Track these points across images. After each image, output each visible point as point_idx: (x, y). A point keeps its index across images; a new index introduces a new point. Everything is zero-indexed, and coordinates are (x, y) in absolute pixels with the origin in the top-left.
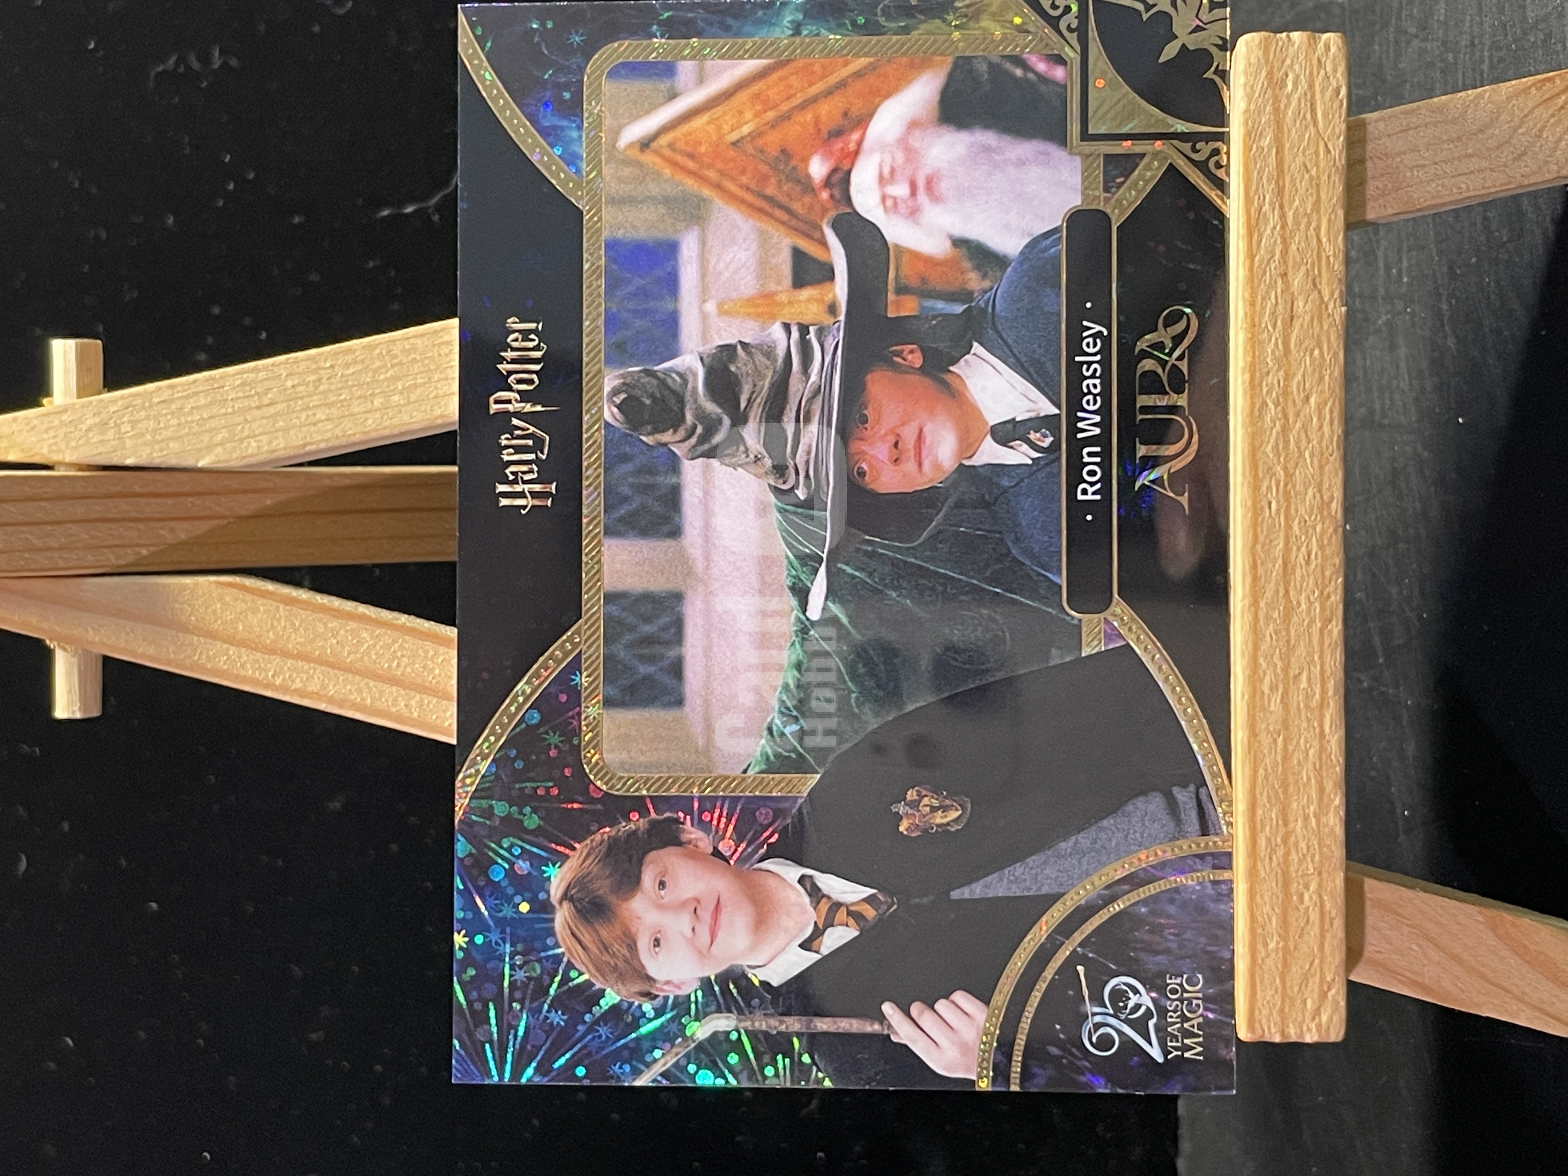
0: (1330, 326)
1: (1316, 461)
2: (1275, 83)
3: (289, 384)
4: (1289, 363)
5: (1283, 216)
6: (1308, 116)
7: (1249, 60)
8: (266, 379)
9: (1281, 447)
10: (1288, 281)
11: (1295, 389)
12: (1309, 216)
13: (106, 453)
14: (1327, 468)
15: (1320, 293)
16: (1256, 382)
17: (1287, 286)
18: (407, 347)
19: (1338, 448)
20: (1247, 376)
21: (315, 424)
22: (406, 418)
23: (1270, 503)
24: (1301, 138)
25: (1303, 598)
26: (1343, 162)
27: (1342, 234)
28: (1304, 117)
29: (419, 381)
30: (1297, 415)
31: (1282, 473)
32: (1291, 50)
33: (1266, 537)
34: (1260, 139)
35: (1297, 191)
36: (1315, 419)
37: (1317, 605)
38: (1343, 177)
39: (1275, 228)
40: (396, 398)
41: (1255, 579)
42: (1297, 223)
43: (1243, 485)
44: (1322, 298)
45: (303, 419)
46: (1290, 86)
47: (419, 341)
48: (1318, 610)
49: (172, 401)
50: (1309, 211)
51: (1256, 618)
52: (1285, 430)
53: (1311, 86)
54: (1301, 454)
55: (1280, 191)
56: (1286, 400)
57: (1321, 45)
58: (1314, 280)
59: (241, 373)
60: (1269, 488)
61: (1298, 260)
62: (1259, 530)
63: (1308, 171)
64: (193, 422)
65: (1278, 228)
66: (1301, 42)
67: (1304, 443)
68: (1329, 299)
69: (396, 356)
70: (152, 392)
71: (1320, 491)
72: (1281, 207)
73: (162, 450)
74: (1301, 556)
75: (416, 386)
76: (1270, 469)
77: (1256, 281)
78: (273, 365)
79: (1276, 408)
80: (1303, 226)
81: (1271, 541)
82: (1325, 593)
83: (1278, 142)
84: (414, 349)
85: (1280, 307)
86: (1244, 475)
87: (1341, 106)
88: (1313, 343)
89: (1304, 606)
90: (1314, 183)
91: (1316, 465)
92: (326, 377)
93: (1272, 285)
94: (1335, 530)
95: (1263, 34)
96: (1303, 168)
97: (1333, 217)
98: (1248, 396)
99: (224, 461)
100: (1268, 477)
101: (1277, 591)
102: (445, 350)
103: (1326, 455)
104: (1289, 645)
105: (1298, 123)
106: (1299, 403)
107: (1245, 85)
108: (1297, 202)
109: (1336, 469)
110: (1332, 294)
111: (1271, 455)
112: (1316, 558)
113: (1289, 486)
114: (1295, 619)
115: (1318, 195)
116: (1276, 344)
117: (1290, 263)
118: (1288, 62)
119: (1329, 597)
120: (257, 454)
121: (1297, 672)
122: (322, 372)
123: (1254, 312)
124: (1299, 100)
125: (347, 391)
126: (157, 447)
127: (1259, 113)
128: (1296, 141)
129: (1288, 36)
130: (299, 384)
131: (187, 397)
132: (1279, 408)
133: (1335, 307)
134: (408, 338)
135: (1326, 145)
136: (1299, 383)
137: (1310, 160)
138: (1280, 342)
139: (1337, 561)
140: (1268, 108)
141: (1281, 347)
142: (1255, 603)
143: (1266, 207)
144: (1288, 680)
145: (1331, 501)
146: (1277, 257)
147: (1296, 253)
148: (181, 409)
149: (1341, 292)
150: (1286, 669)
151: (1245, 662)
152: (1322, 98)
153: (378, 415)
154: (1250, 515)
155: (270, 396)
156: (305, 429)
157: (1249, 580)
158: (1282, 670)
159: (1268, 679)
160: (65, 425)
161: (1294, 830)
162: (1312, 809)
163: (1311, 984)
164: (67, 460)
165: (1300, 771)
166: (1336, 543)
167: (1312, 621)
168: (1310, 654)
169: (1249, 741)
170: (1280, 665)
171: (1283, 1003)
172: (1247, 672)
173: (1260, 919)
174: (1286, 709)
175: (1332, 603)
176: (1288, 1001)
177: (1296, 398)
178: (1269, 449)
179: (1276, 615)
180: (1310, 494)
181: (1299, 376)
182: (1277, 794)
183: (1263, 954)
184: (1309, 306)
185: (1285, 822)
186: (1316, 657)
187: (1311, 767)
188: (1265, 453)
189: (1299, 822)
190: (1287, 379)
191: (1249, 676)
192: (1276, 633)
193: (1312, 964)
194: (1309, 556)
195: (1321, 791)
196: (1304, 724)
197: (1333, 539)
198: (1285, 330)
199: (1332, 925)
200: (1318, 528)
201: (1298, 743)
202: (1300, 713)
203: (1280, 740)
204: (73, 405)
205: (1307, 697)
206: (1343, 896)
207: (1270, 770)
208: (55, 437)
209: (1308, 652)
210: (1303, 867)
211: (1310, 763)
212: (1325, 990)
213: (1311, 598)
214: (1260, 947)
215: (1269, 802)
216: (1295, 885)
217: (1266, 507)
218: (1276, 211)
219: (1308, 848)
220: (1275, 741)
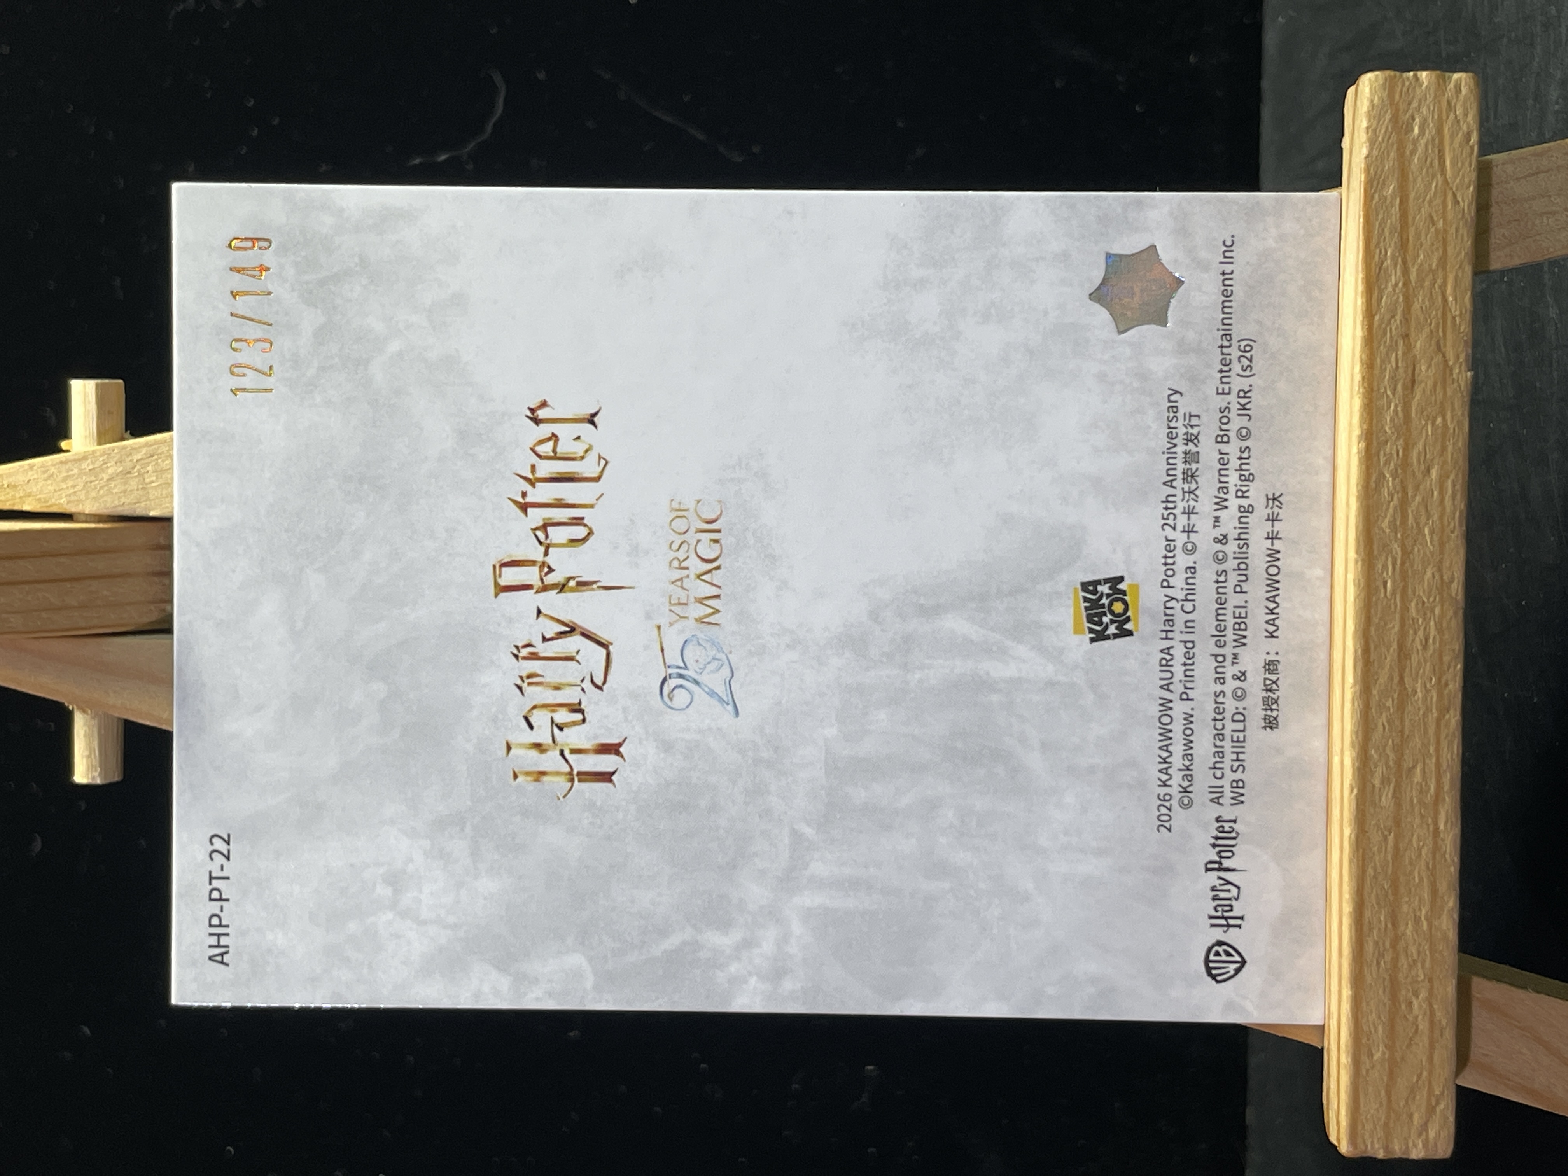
0: (1455, 392)
1: (1436, 538)
2: (1400, 128)
4: (1410, 431)
5: (1406, 272)
6: (1436, 162)
7: (1372, 101)
9: (1398, 523)
10: (1410, 343)
11: (1415, 461)
12: (1434, 272)
13: (129, 503)
14: (1447, 545)
15: (1444, 356)
16: (1373, 451)
17: (1409, 348)
19: (1461, 525)
20: (1363, 445)
23: (1385, 583)
24: (1428, 188)
25: (1419, 686)
26: (1473, 214)
27: (1469, 293)
28: (1431, 165)
30: (1417, 488)
31: (1399, 550)
32: (1418, 91)
33: (1381, 619)
34: (1382, 188)
35: (1421, 246)
37: (1434, 693)
38: (1472, 230)
39: (1396, 285)
41: (1367, 663)
42: (1421, 280)
43: (1356, 562)
44: (1446, 361)
46: (1416, 130)
48: (1435, 699)
50: (1434, 266)
51: (1367, 706)
52: (1404, 504)
53: (1440, 131)
54: (1420, 531)
55: (1403, 245)
57: (1451, 85)
58: (1438, 342)
61: (1421, 320)
62: (1373, 611)
63: (1434, 224)
65: (1400, 285)
66: (1429, 82)
67: (1423, 519)
68: (1454, 364)
71: (1440, 570)
74: (1417, 639)
77: (1375, 342)
79: (1394, 479)
80: (1427, 283)
81: (1386, 624)
82: (1443, 681)
83: (1403, 191)
85: (1401, 370)
86: (1357, 552)
87: (1472, 153)
88: (1435, 410)
89: (1420, 694)
90: (1440, 237)
91: (1436, 543)
93: (1393, 347)
94: (1455, 613)
95: (1388, 73)
96: (1429, 220)
97: (1460, 274)
98: (1363, 467)
100: (1384, 554)
101: (1391, 678)
103: (1447, 531)
104: (1402, 736)
105: (1424, 171)
106: (1419, 476)
107: (1368, 128)
108: (1422, 257)
109: (1458, 548)
110: (1458, 357)
111: (1388, 531)
112: (1434, 642)
113: (1407, 565)
114: (1409, 708)
115: (1445, 251)
116: (1396, 411)
117: (1413, 324)
118: (1415, 104)
119: (1447, 685)
121: (1411, 766)
123: (1371, 375)
124: (1426, 145)
127: (1383, 159)
128: (1422, 189)
129: (1415, 76)
132: (1397, 480)
133: (1460, 372)
135: (1454, 196)
136: (1419, 453)
137: (1436, 212)
138: (1399, 409)
139: (1457, 646)
140: (1392, 154)
141: (1400, 414)
142: (1367, 689)
143: (1388, 262)
144: (1400, 773)
145: (1452, 581)
146: (1398, 317)
147: (1419, 313)
149: (1467, 355)
150: (1399, 763)
151: (1354, 754)
152: (1451, 144)
154: (1362, 596)
157: (1360, 665)
158: (1395, 763)
159: (1379, 771)
160: (85, 474)
161: (1404, 934)
162: (1424, 912)
163: (1418, 1097)
164: (87, 512)
165: (1411, 872)
166: (1454, 626)
167: (1428, 710)
168: (1426, 746)
169: (1357, 838)
170: (1392, 756)
171: (1388, 1117)
172: (1357, 764)
173: (1365, 1028)
174: (1398, 804)
175: (1450, 691)
176: (1393, 1115)
177: (1416, 470)
178: (1385, 524)
179: (1389, 703)
180: (1429, 574)
181: (1420, 446)
182: (1387, 896)
183: (1368, 1066)
184: (1433, 369)
185: (1395, 925)
186: (1432, 749)
187: (1423, 867)
188: (1381, 529)
189: (1410, 926)
190: (1407, 449)
191: (1359, 769)
192: (1388, 722)
193: (1419, 1076)
194: (1427, 640)
195: (1434, 892)
196: (1417, 821)
197: (1454, 623)
198: (1405, 396)
199: (1441, 1036)
200: (1437, 611)
201: (1411, 841)
202: (1413, 810)
203: (1391, 838)
204: (94, 452)
205: (1421, 792)
206: (1454, 1005)
207: (1379, 870)
208: (74, 486)
209: (1422, 743)
210: (1413, 973)
211: (1423, 863)
212: (1434, 1104)
213: (1428, 686)
214: (1364, 1058)
215: (1378, 904)
216: (1403, 992)
217: (1382, 587)
218: (1398, 266)
219: (1419, 953)
220: (1385, 839)
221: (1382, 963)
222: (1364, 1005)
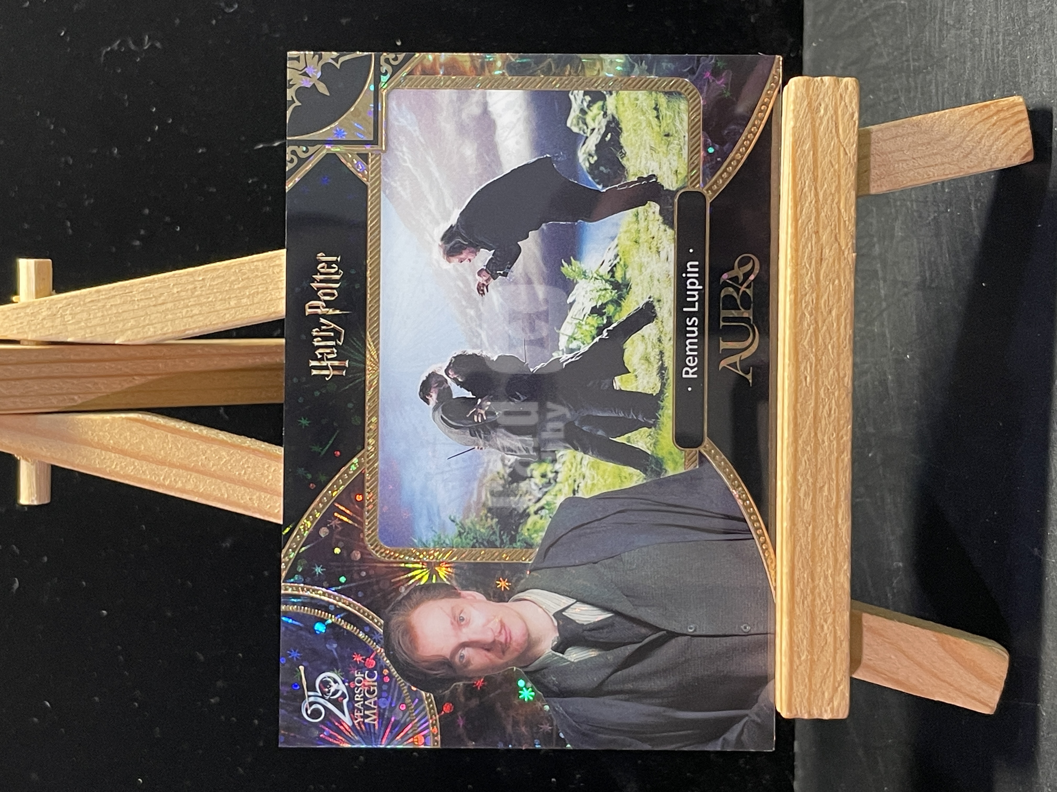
0: (845, 265)
1: (835, 351)
2: (813, 110)
3: (175, 290)
4: (819, 288)
5: (817, 195)
6: (834, 131)
7: (796, 94)
8: (160, 287)
9: (813, 342)
10: (819, 236)
11: (823, 306)
12: (833, 195)
13: (56, 334)
14: (842, 356)
15: (839, 244)
16: (799, 300)
17: (819, 239)
18: (252, 267)
19: (850, 343)
20: (792, 296)
21: (192, 317)
22: (251, 314)
23: (806, 378)
24: (829, 145)
25: (826, 438)
26: (856, 160)
27: (853, 208)
28: (831, 132)
29: (260, 290)
30: (824, 321)
31: (814, 358)
32: (823, 88)
33: (803, 399)
34: (802, 146)
35: (825, 179)
36: (835, 325)
37: (835, 442)
38: (855, 170)
39: (811, 202)
40: (245, 300)
41: (796, 425)
42: (825, 199)
43: (789, 365)
44: (840, 247)
45: (184, 313)
46: (822, 111)
47: (260, 264)
48: (835, 446)
49: (99, 301)
50: (833, 192)
51: (796, 450)
52: (816, 331)
53: (836, 112)
54: (826, 347)
55: (815, 179)
56: (817, 312)
57: (842, 85)
58: (836, 236)
59: (144, 283)
60: (806, 368)
61: (826, 222)
62: (799, 394)
63: (833, 166)
64: (111, 314)
65: (813, 202)
66: (830, 84)
67: (828, 340)
68: (845, 248)
69: (245, 274)
70: (85, 295)
71: (838, 370)
72: (816, 189)
73: (91, 333)
74: (825, 411)
75: (258, 293)
76: (806, 356)
77: (799, 236)
78: (165, 278)
79: (811, 316)
80: (829, 201)
81: (806, 402)
83: (814, 147)
84: (257, 269)
85: (814, 253)
86: (789, 359)
87: (855, 125)
88: (835, 276)
89: (826, 443)
90: (837, 174)
91: (835, 354)
92: (199, 286)
93: (809, 239)
94: (847, 395)
95: (805, 77)
96: (830, 165)
97: (848, 196)
98: (793, 309)
99: (133, 340)
100: (805, 361)
101: (810, 434)
102: (277, 270)
103: (842, 347)
104: (816, 468)
105: (827, 135)
106: (825, 314)
107: (794, 110)
108: (826, 186)
109: (847, 356)
110: (847, 245)
111: (807, 347)
112: (835, 413)
113: (819, 367)
114: (821, 451)
115: (839, 182)
116: (811, 276)
117: (821, 225)
118: (822, 95)
119: (842, 437)
120: (154, 336)
121: (821, 485)
122: (197, 283)
123: (797, 256)
124: (828, 121)
125: (213, 295)
126: (88, 331)
127: (803, 128)
128: (826, 146)
129: (822, 79)
130: (181, 291)
131: (108, 298)
132: (813, 317)
133: (849, 253)
134: (253, 262)
135: (844, 149)
136: (825, 301)
137: (834, 159)
138: (813, 275)
139: (848, 414)
140: (808, 125)
141: (814, 278)
142: (795, 441)
143: (806, 189)
144: (815, 490)
145: (845, 376)
146: (813, 221)
147: (824, 218)
148: (104, 306)
149: (853, 244)
150: (814, 484)
151: (789, 478)
152: (843, 119)
153: (233, 311)
154: (793, 385)
155: (162, 298)
156: (185, 320)
157: (792, 426)
158: (812, 484)
159: (803, 489)
160: (28, 315)
161: (818, 585)
162: (830, 572)
163: (827, 682)
164: (29, 338)
165: (822, 548)
166: (847, 403)
167: (831, 453)
168: (830, 473)
169: (791, 528)
170: (811, 480)
171: (810, 694)
172: (790, 485)
173: (796, 641)
174: (814, 508)
175: (844, 442)
176: (813, 693)
177: (824, 311)
178: (805, 343)
179: (809, 449)
180: (831, 372)
181: (825, 297)
182: (808, 562)
183: (798, 664)
184: (832, 252)
185: (813, 580)
186: (834, 476)
187: (829, 545)
188: (803, 346)
189: (822, 580)
190: (817, 299)
191: (791, 488)
192: (808, 460)
193: (828, 670)
194: (830, 411)
195: (836, 560)
196: (826, 518)
197: (846, 401)
198: (817, 268)
199: (841, 645)
200: (836, 394)
201: (822, 530)
202: (823, 511)
203: (810, 528)
204: (33, 302)
205: (828, 501)
206: (848, 627)
207: (804, 547)
208: (21, 323)
209: (829, 473)
210: (824, 608)
211: (829, 543)
212: (837, 685)
213: (832, 438)
214: (796, 659)
215: (803, 567)
216: (818, 620)
217: (804, 380)
218: (812, 192)
219: (827, 597)
220: (807, 529)
221: (806, 602)
222: (795, 627)
